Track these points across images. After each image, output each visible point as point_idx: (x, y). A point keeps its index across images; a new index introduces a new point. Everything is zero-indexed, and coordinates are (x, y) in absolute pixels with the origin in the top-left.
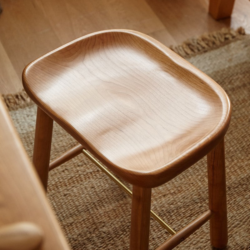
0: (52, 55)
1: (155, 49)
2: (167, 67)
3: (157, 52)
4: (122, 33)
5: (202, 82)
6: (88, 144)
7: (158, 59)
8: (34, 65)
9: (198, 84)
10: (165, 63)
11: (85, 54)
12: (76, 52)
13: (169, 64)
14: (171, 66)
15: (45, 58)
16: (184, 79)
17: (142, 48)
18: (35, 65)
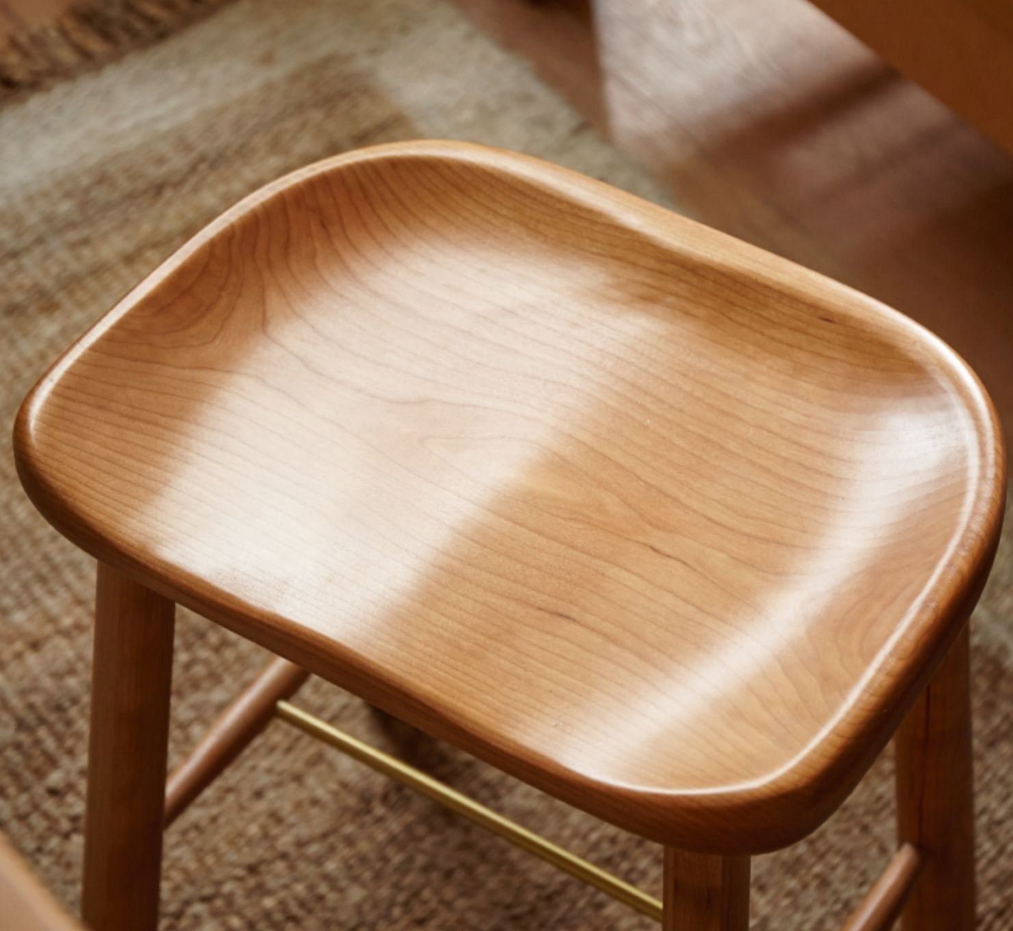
0: (120, 325)
1: (563, 207)
2: (649, 281)
3: (579, 217)
4: (394, 164)
5: (826, 317)
6: (440, 710)
7: (595, 250)
8: (55, 393)
9: (811, 330)
10: (634, 265)
11: (263, 290)
12: (221, 289)
13: (652, 263)
14: (661, 272)
15: (94, 348)
16: (740, 319)
17: (505, 212)
18: (57, 393)
